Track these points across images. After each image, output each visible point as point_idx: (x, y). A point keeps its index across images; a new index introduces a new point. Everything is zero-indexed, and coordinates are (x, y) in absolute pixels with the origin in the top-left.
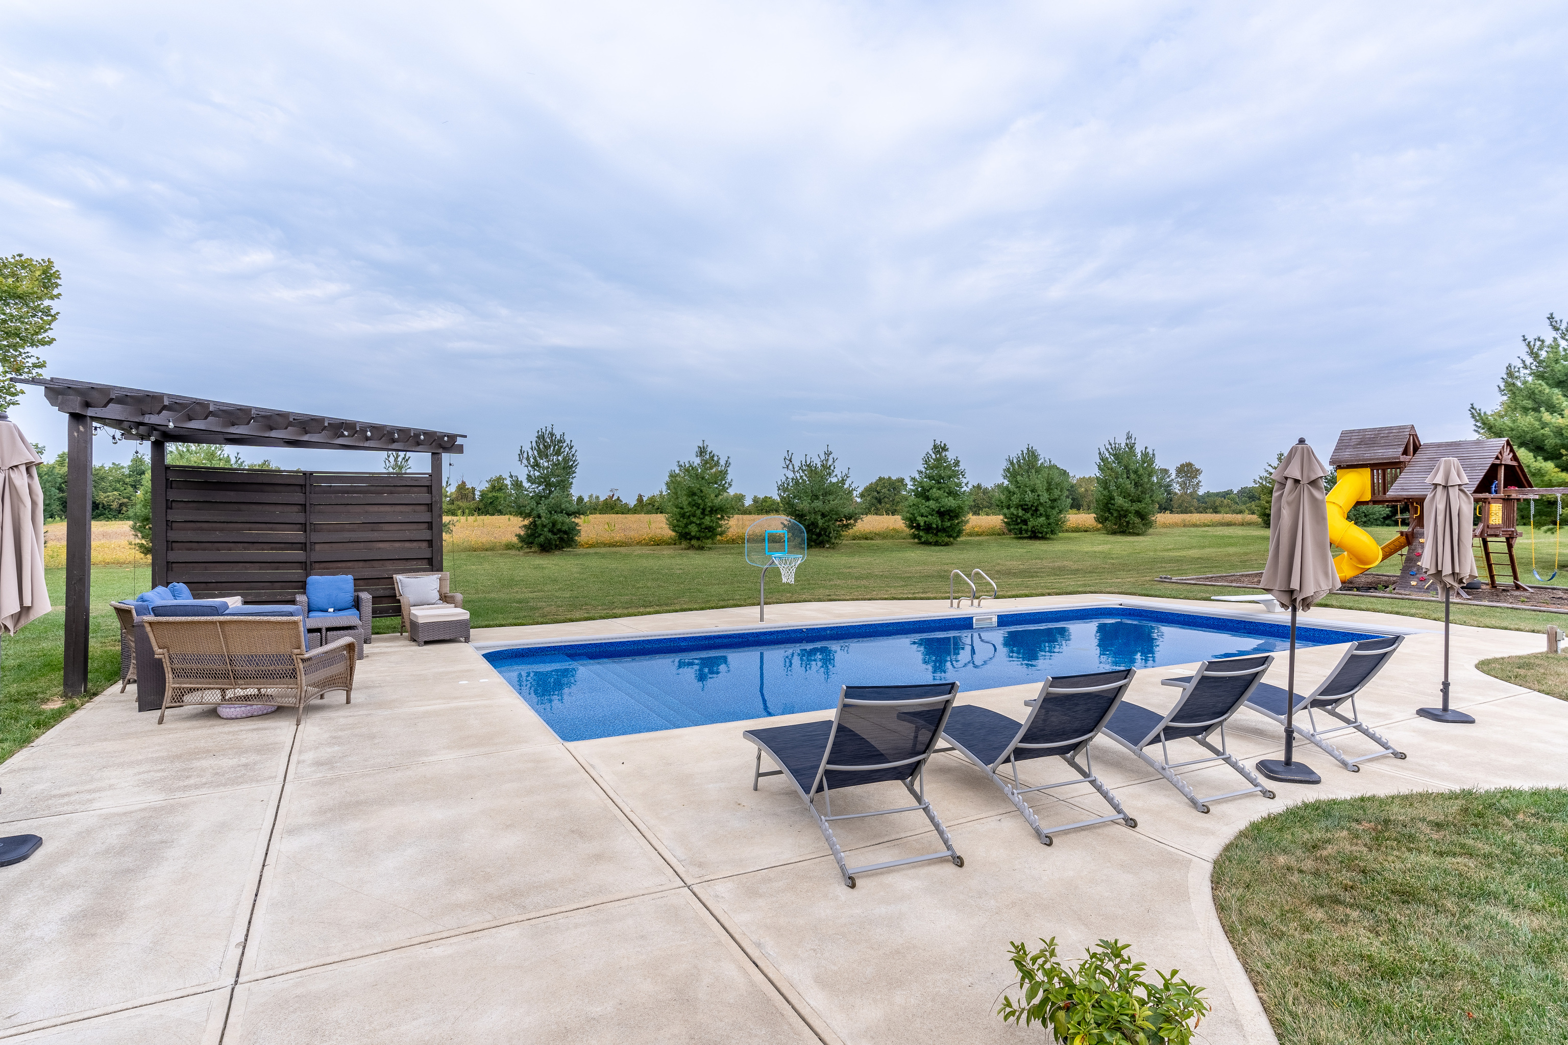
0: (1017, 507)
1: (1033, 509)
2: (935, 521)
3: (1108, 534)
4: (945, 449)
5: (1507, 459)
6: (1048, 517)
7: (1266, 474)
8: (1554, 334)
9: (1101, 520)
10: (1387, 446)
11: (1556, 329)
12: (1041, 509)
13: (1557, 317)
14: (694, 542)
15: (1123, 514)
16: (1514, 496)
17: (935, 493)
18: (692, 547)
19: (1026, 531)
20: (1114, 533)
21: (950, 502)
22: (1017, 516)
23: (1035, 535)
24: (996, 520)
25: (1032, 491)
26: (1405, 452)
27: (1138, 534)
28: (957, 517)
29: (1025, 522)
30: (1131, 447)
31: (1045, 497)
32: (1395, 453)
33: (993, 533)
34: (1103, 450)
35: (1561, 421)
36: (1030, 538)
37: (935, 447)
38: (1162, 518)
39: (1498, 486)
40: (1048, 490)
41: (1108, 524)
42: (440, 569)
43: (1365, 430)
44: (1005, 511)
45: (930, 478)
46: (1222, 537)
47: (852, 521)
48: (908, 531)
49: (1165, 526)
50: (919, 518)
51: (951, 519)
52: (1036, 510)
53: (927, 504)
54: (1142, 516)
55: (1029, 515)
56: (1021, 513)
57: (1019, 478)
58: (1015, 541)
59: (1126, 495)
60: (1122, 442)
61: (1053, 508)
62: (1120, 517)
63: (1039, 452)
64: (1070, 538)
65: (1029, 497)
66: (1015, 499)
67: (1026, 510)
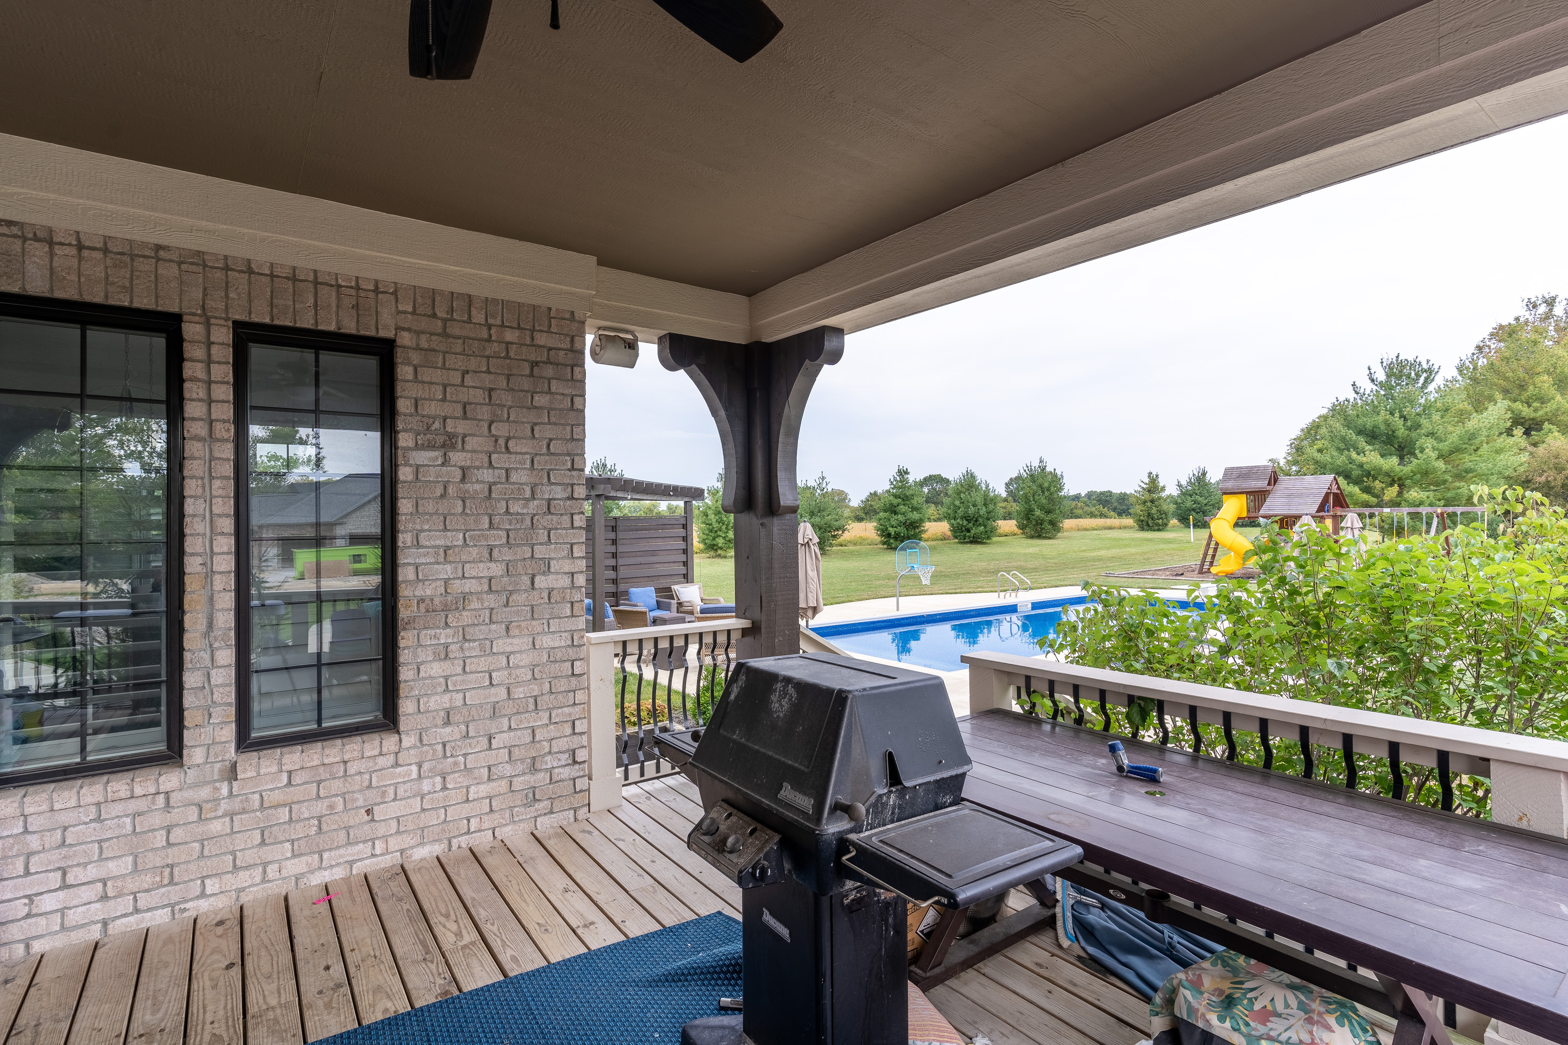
0: (962, 518)
1: (974, 520)
2: (902, 530)
3: (1027, 537)
4: (907, 473)
5: (1335, 489)
6: (985, 526)
7: (1139, 489)
8: (1355, 396)
9: (1022, 527)
10: (1258, 479)
11: (1357, 393)
12: (981, 520)
13: (1358, 384)
14: (719, 552)
15: (1040, 522)
16: (1339, 513)
17: (902, 508)
18: (719, 556)
19: (969, 537)
20: (1032, 537)
21: (915, 516)
22: (962, 526)
23: (975, 541)
24: (943, 527)
25: (974, 506)
26: (1269, 484)
27: (1050, 538)
28: (917, 527)
29: (968, 531)
30: (1044, 469)
31: (983, 511)
32: (1262, 484)
33: (944, 538)
34: (1022, 471)
35: (1364, 459)
36: (971, 542)
37: (899, 471)
38: (1068, 523)
39: (1329, 507)
40: (985, 504)
41: (1028, 530)
42: (692, 582)
43: (1241, 468)
44: (953, 521)
45: (896, 496)
46: (1116, 539)
47: (840, 532)
48: (878, 539)
49: (1071, 529)
50: (890, 529)
51: (915, 528)
52: (976, 521)
53: (896, 517)
54: (1053, 523)
55: (971, 525)
56: (965, 523)
57: (962, 496)
58: (960, 546)
59: (1042, 508)
60: (1036, 464)
61: (988, 519)
62: (1037, 524)
63: (976, 474)
64: (1000, 542)
65: (972, 510)
66: (960, 512)
67: (969, 521)
